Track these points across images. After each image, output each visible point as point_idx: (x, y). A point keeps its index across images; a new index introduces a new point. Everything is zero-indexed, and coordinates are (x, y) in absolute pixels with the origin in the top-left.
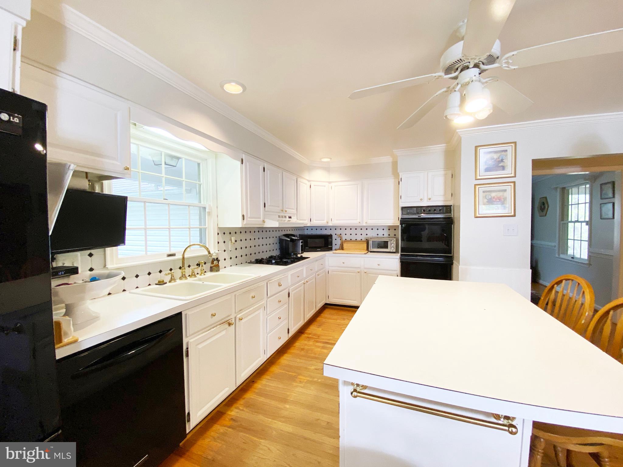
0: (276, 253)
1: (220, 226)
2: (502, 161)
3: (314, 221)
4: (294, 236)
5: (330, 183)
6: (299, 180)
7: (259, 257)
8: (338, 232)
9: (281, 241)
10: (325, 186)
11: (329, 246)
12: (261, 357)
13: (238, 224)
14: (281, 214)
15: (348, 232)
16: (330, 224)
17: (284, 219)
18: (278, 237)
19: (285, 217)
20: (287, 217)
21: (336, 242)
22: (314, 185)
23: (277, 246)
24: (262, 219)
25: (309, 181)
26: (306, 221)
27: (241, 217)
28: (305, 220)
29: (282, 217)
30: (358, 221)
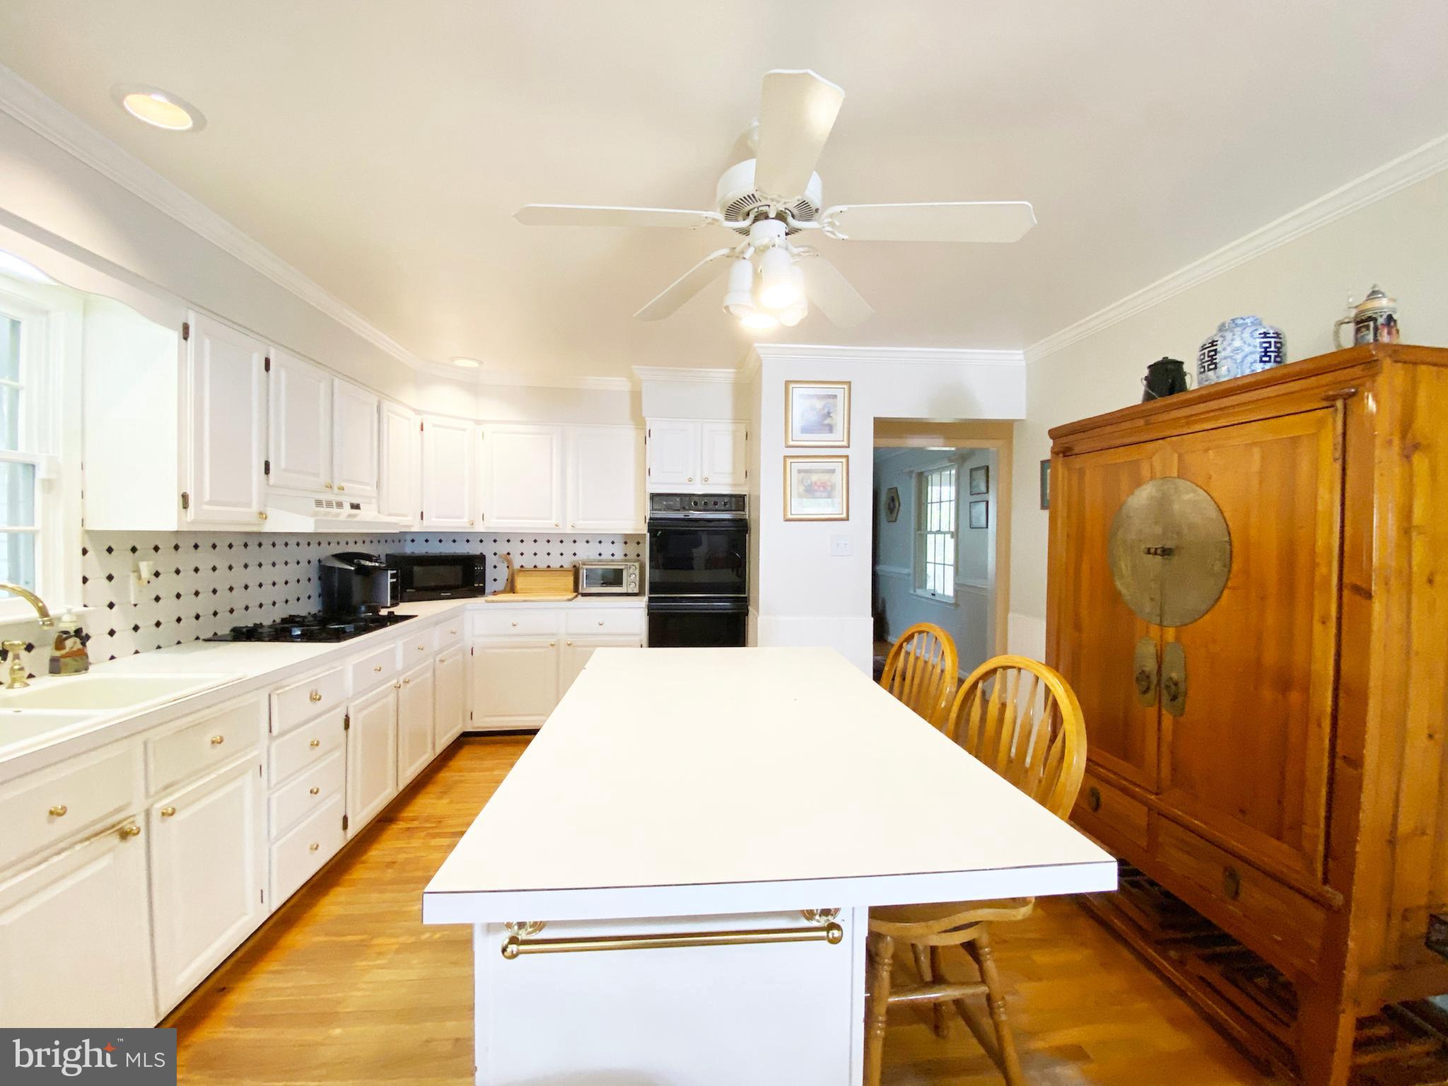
0: (309, 607)
1: (91, 526)
2: (828, 415)
3: (434, 519)
4: (369, 557)
5: (478, 422)
6: (386, 405)
7: (247, 621)
8: (503, 548)
9: (325, 573)
10: (464, 430)
11: (476, 585)
12: (246, 914)
13: (167, 519)
14: (323, 497)
15: (529, 548)
16: (480, 528)
17: (335, 510)
18: (315, 563)
19: (340, 505)
20: (347, 506)
21: (495, 574)
22: (435, 426)
23: (314, 588)
24: (255, 508)
25: (417, 412)
26: (409, 518)
27: (176, 501)
28: (406, 516)
29: (329, 504)
30: (554, 521)
